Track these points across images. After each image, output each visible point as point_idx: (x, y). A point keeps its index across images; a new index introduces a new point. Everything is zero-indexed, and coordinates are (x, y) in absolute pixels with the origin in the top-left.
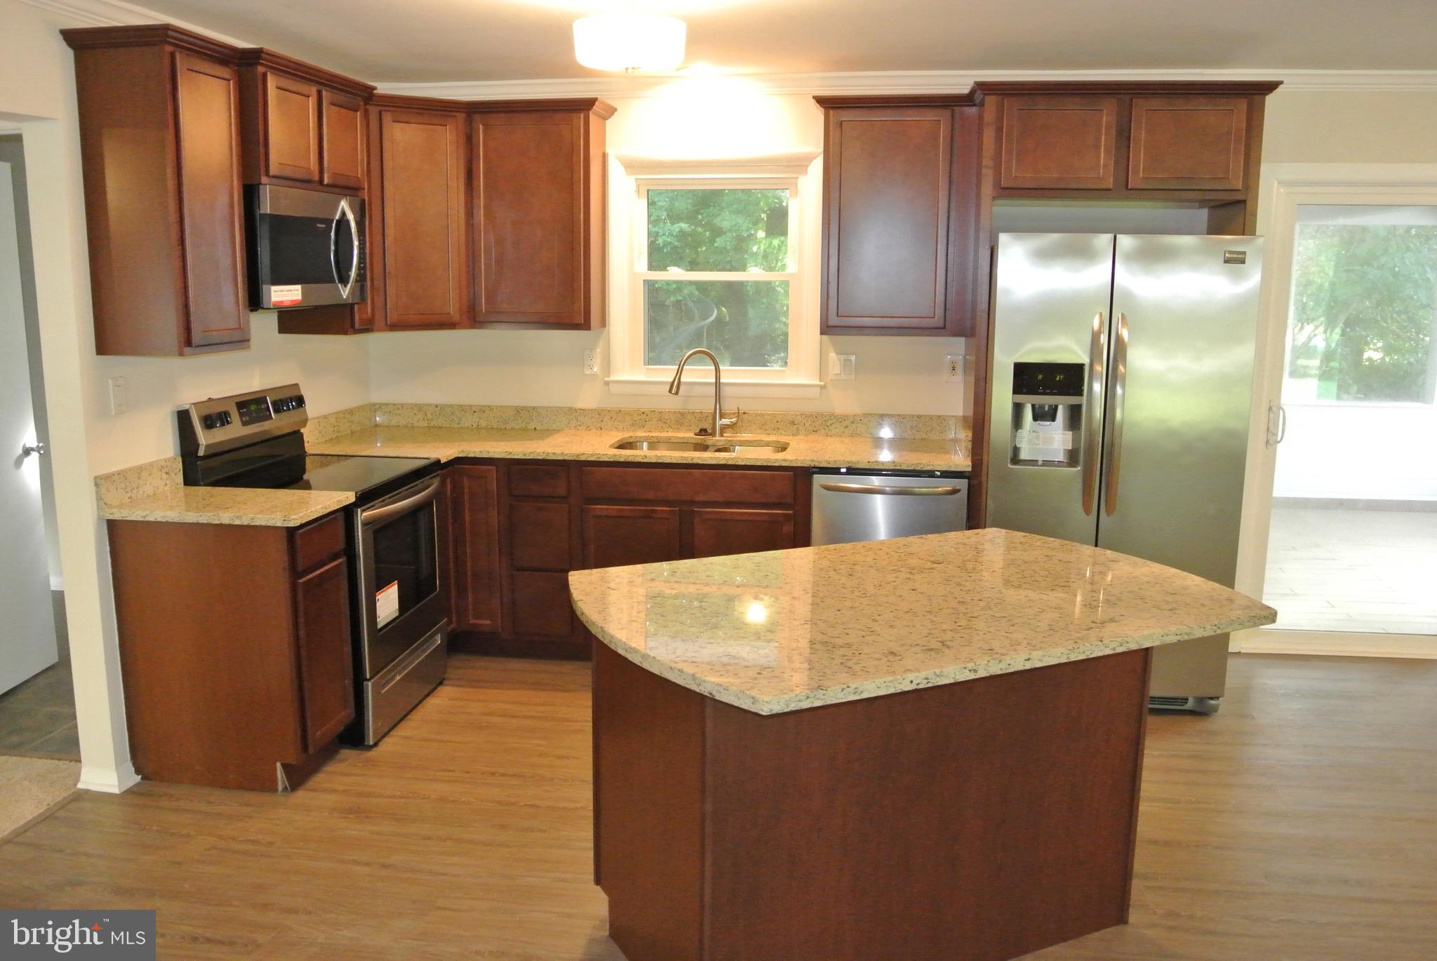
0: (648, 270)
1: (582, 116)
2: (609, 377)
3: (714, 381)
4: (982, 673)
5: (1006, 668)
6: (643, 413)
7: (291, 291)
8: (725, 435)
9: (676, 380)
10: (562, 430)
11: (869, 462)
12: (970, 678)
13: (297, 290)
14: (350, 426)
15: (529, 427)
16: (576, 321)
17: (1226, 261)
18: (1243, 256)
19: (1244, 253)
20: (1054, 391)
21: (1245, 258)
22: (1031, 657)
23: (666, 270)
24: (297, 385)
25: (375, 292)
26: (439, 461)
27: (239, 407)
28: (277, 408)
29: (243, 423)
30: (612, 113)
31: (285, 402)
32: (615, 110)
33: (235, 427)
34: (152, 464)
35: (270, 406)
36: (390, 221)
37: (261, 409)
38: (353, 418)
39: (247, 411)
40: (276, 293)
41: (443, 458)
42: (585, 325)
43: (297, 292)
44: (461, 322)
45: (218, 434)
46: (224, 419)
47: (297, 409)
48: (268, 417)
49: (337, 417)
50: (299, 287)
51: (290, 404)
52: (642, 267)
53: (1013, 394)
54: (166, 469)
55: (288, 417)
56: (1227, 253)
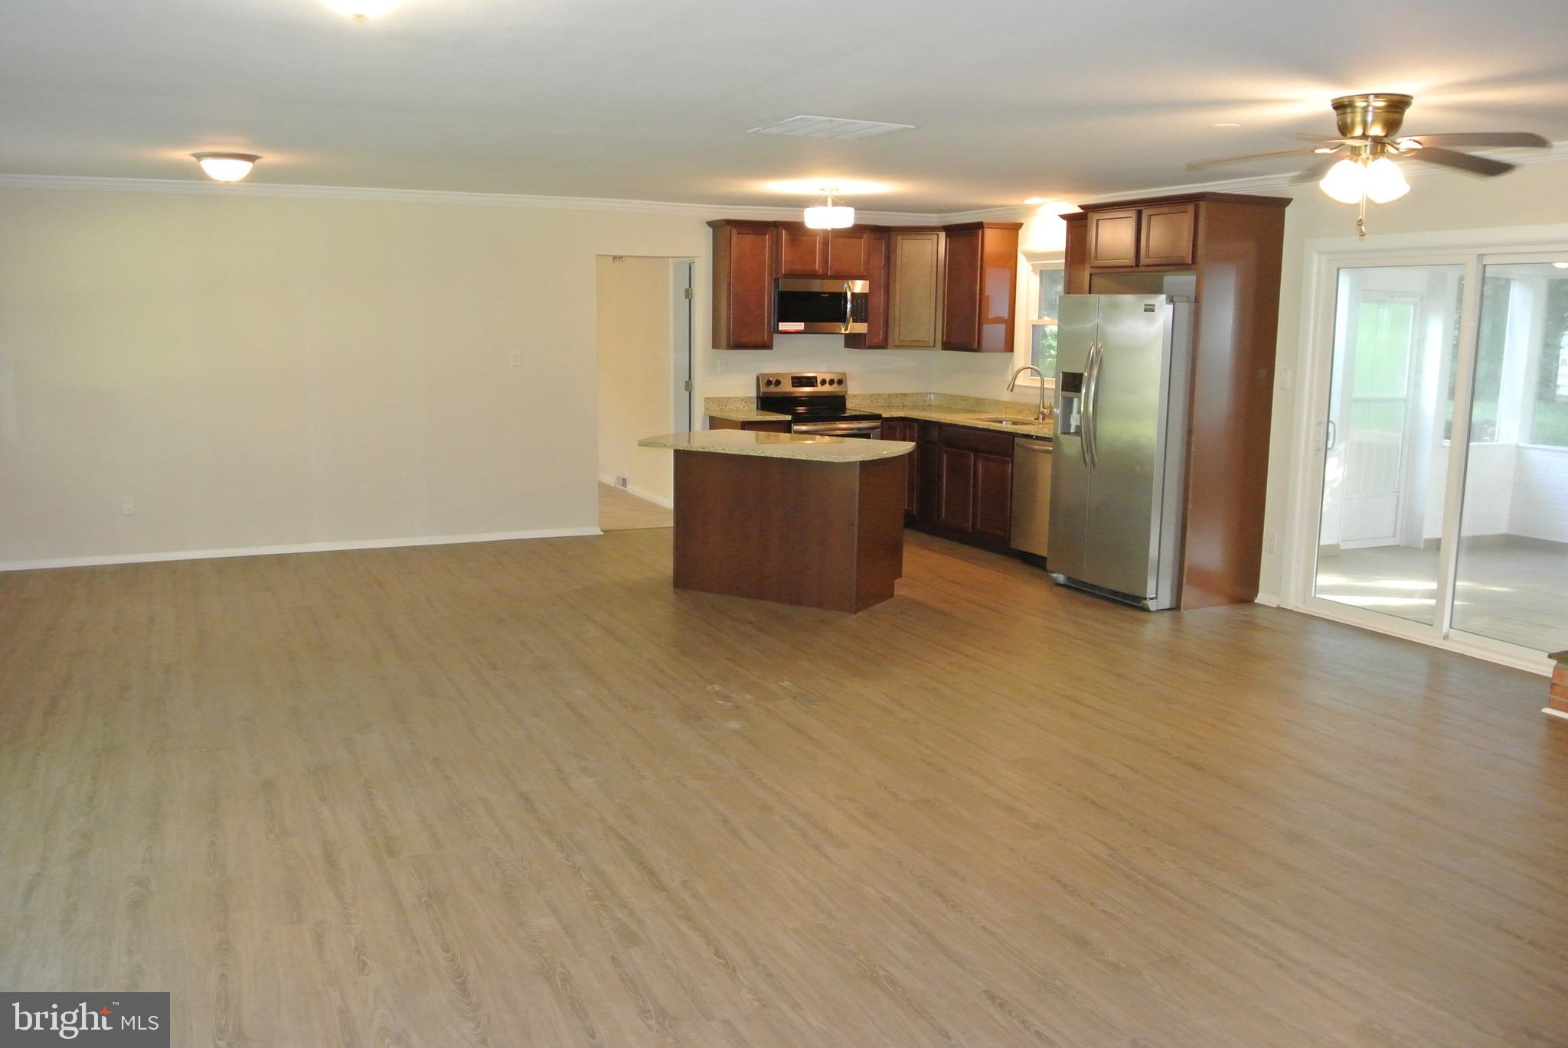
0: (1038, 318)
1: (980, 231)
3: (1040, 386)
7: (796, 325)
8: (1046, 420)
9: (1012, 382)
14: (901, 400)
17: (1145, 310)
18: (1153, 307)
19: (1154, 305)
21: (1154, 309)
23: (1043, 318)
24: (845, 374)
25: (889, 329)
26: (880, 415)
27: (793, 378)
28: (823, 382)
29: (793, 386)
30: (1020, 225)
31: (827, 380)
32: (1022, 224)
33: (787, 387)
34: (740, 398)
35: (819, 381)
36: (898, 292)
37: (810, 382)
38: (906, 398)
39: (799, 381)
40: (783, 326)
41: (885, 415)
42: (978, 349)
43: (800, 326)
44: (934, 346)
45: (773, 389)
46: (778, 383)
47: (835, 385)
48: (814, 386)
49: (889, 396)
50: (803, 324)
51: (832, 382)
52: (1034, 317)
53: (1062, 390)
54: (745, 400)
55: (827, 388)
56: (1146, 305)
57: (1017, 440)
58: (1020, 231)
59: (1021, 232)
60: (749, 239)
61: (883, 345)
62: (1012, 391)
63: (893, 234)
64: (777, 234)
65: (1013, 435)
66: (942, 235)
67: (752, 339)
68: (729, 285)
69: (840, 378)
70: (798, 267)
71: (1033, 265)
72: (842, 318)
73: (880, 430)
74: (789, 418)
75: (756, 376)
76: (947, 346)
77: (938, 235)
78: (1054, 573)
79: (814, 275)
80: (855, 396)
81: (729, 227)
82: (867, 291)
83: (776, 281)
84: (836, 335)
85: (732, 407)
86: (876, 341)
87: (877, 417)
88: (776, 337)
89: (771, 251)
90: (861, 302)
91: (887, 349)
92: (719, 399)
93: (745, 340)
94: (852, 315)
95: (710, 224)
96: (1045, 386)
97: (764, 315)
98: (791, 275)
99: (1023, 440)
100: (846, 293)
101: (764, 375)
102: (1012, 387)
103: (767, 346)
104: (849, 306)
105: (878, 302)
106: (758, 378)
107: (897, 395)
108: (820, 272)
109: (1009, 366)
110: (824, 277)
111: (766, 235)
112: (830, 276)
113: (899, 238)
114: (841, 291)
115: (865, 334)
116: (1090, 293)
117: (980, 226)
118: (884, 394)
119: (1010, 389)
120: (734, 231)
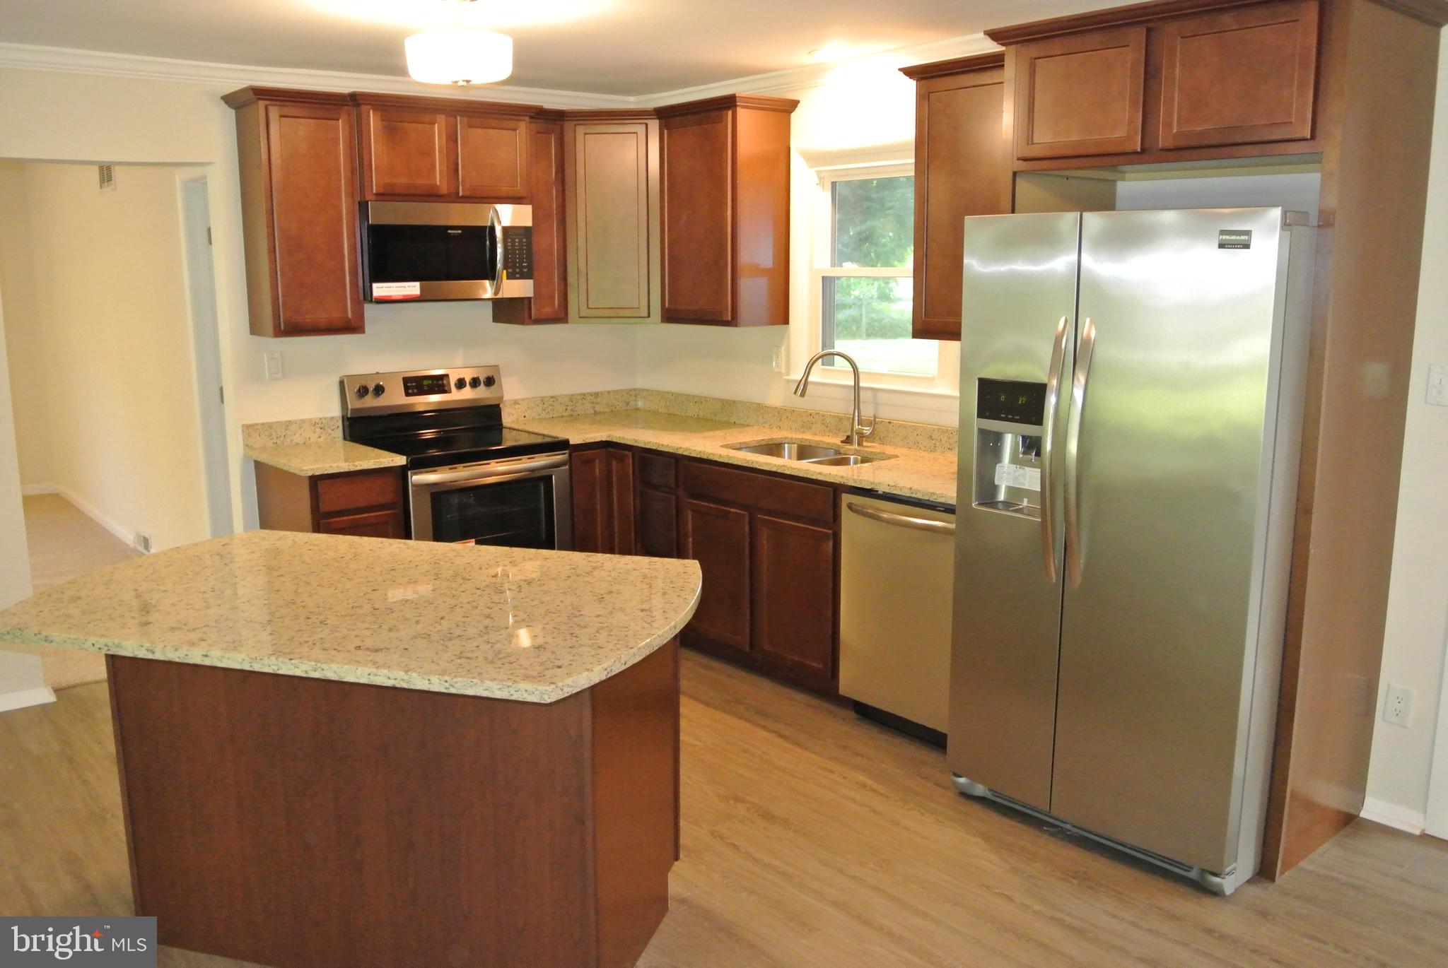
0: (832, 266)
1: (730, 113)
2: (788, 375)
3: (852, 383)
4: (159, 656)
5: (183, 658)
6: (811, 415)
7: (405, 287)
8: (865, 444)
9: (804, 379)
10: (753, 426)
11: (889, 485)
12: (146, 657)
13: (415, 286)
14: (594, 407)
15: (730, 421)
16: (725, 319)
17: (1222, 246)
18: (1246, 237)
19: (1248, 233)
20: (1016, 417)
21: (1250, 240)
22: (209, 654)
23: (841, 266)
24: (496, 367)
25: (569, 288)
26: (567, 441)
27: (406, 381)
28: (461, 384)
29: (407, 394)
30: (794, 104)
31: (468, 380)
32: (799, 102)
33: (396, 398)
34: (310, 420)
35: (453, 381)
36: (581, 224)
37: (437, 384)
38: (599, 400)
39: (416, 385)
40: (380, 289)
41: (575, 439)
42: (733, 322)
43: (413, 288)
44: (649, 316)
45: (370, 402)
46: (379, 390)
47: (482, 387)
48: (444, 392)
49: (572, 398)
50: (417, 284)
51: (475, 383)
52: (823, 264)
53: (978, 417)
54: (321, 425)
55: (467, 394)
56: (1223, 232)
57: (846, 498)
58: (793, 115)
59: (795, 116)
60: (303, 128)
61: (560, 317)
62: (803, 395)
63: (568, 126)
64: (359, 116)
65: (836, 490)
66: (654, 125)
67: (323, 316)
68: (271, 213)
69: (490, 374)
70: (402, 181)
71: (819, 173)
72: (489, 272)
73: (567, 467)
74: (401, 460)
75: (338, 380)
76: (671, 316)
77: (647, 125)
78: (961, 777)
79: (432, 196)
80: (516, 402)
81: (262, 104)
82: (529, 223)
83: (363, 206)
84: (479, 302)
85: (297, 439)
86: (547, 310)
87: (560, 445)
88: (369, 309)
89: (350, 145)
90: (520, 242)
91: (567, 322)
92: (270, 426)
93: (309, 319)
94: (505, 267)
95: (230, 100)
96: (862, 384)
97: (343, 270)
98: (388, 195)
99: (857, 500)
100: (492, 229)
101: (351, 377)
102: (803, 387)
103: (353, 326)
104: (500, 250)
105: (547, 242)
106: (342, 383)
107: (584, 395)
108: (444, 190)
109: (778, 347)
110: (453, 197)
111: (338, 120)
112: (462, 197)
113: (581, 131)
114: (486, 225)
115: (529, 299)
116: (1013, 212)
117: (729, 102)
118: (564, 396)
119: (799, 392)
120: (274, 112)
